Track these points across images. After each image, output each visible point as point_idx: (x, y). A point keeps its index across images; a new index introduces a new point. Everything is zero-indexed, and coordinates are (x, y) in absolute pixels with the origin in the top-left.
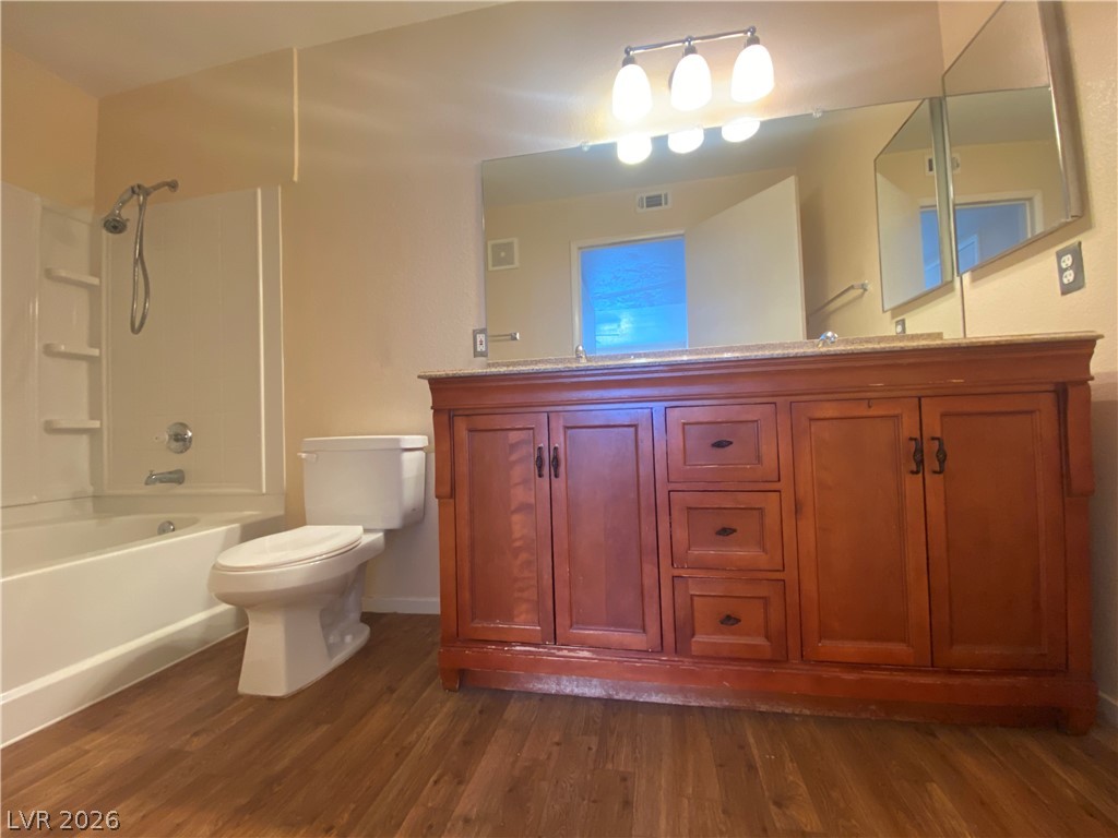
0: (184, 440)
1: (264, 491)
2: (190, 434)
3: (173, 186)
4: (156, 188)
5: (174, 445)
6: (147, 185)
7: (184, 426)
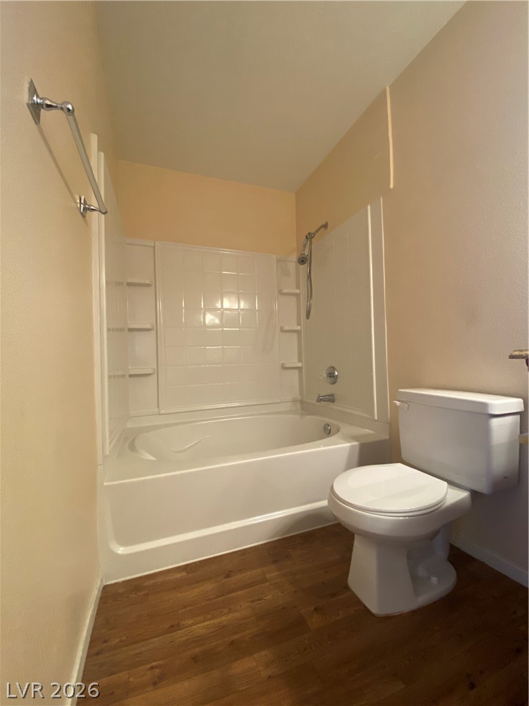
0: (334, 376)
1: (376, 418)
2: (336, 373)
3: (325, 226)
4: (317, 231)
5: (329, 379)
6: (312, 232)
7: (333, 368)
